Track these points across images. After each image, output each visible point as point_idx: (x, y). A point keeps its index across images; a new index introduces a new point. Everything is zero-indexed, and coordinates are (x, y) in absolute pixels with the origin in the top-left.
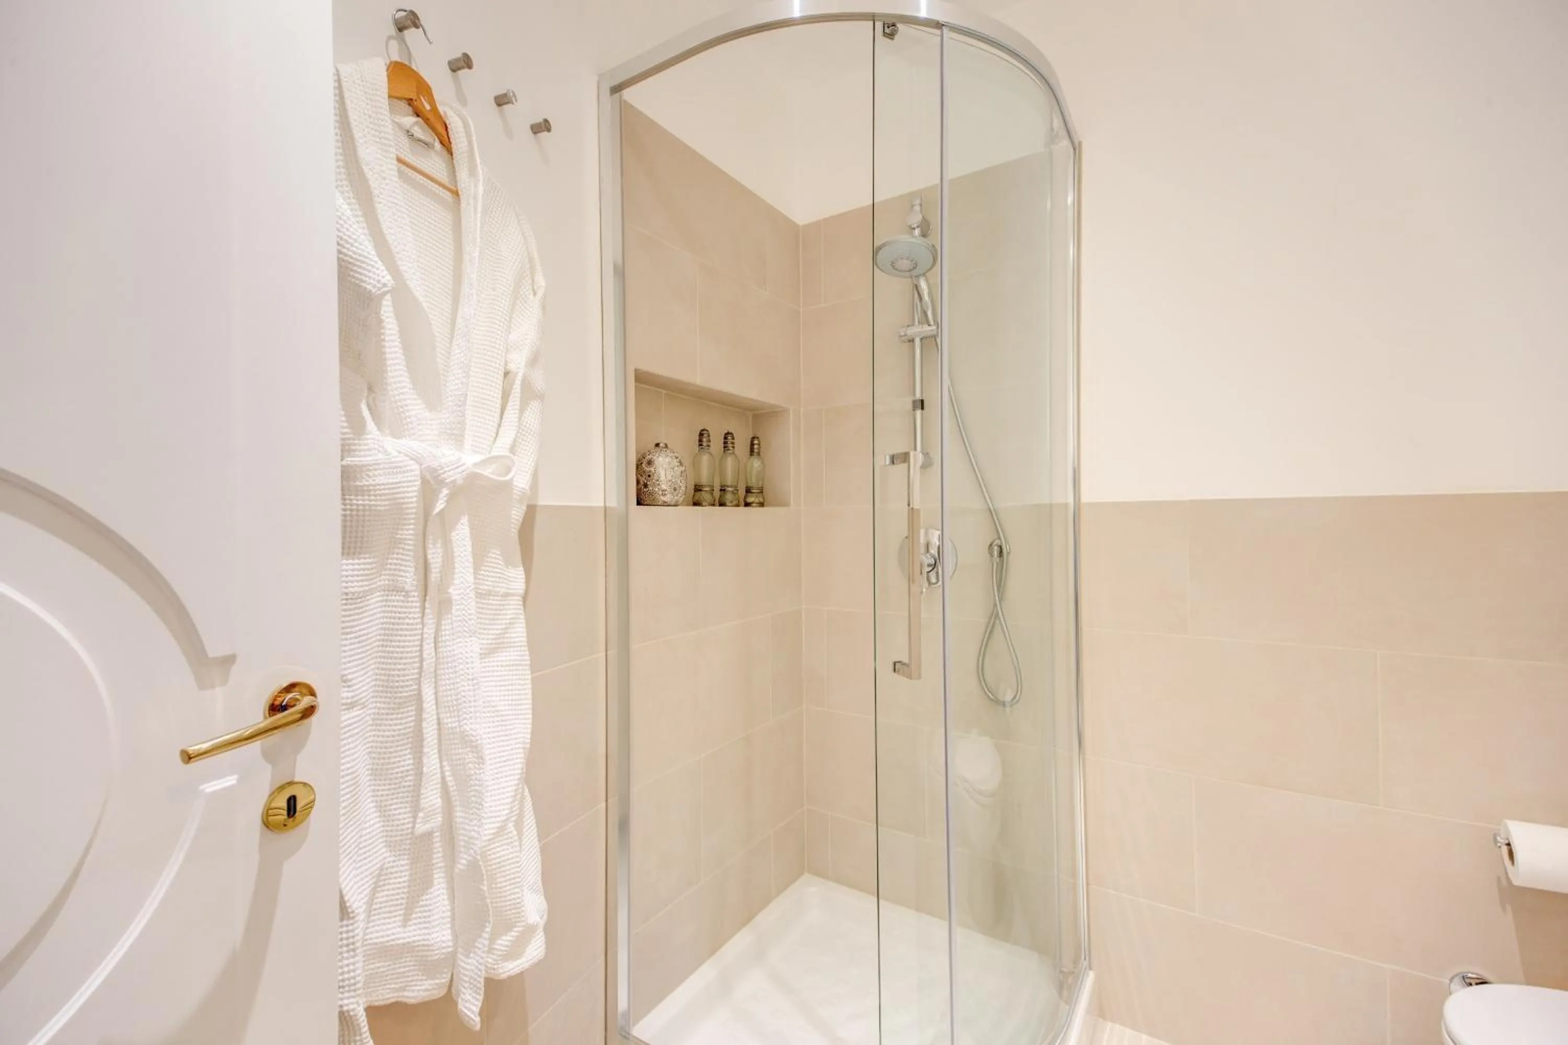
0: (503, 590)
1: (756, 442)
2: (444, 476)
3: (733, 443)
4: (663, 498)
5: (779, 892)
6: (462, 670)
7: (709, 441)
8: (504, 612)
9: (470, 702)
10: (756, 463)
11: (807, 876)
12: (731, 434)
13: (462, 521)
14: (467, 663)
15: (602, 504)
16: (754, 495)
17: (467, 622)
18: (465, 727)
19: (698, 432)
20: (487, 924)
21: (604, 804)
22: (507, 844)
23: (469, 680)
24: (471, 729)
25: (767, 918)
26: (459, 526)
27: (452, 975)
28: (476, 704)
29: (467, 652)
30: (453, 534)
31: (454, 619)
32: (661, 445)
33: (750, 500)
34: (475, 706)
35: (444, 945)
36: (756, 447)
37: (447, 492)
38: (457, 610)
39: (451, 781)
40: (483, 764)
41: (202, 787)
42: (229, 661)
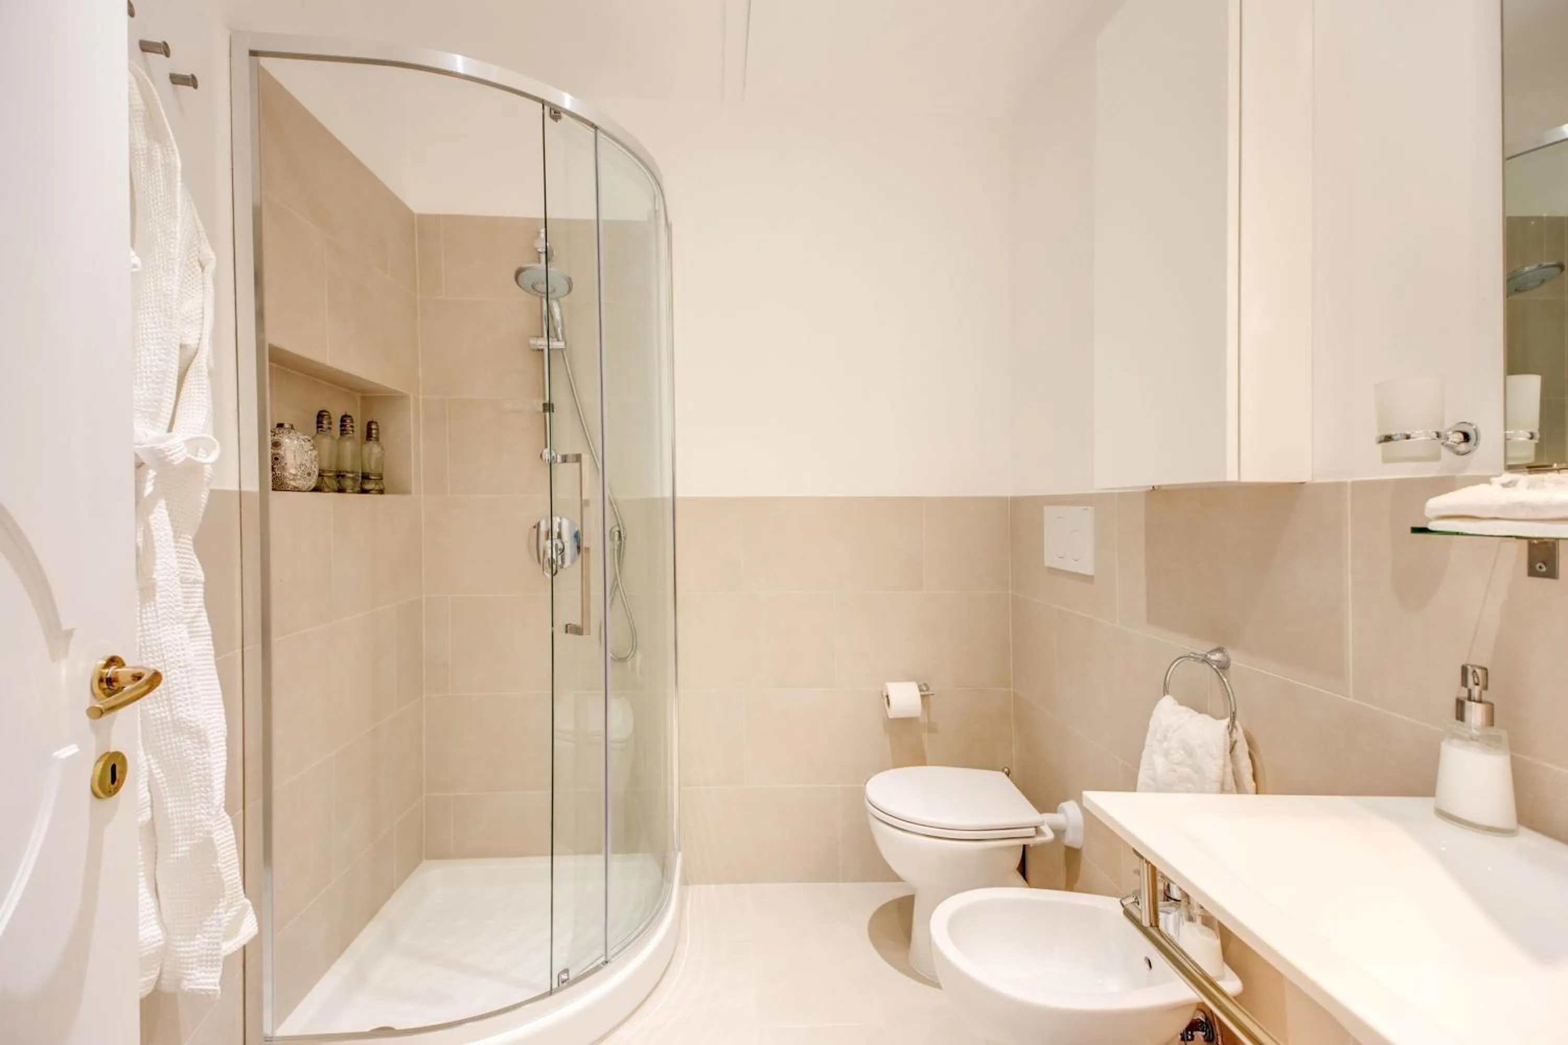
0: (194, 577)
1: (374, 427)
2: (173, 457)
3: (352, 427)
4: (293, 483)
5: (400, 882)
6: (172, 657)
7: (330, 423)
8: (193, 600)
9: (184, 689)
10: (374, 449)
11: (425, 863)
12: (350, 416)
13: (160, 504)
14: (177, 650)
15: (237, 488)
16: (372, 481)
17: (173, 609)
18: (180, 714)
19: (317, 414)
20: (221, 900)
21: (241, 811)
22: (222, 829)
23: (180, 667)
24: (189, 716)
25: (393, 907)
26: (156, 510)
27: (161, 970)
28: (192, 690)
29: (176, 640)
30: (151, 517)
31: (159, 606)
32: (287, 426)
33: (368, 486)
34: (191, 693)
35: (153, 940)
36: (374, 431)
37: (155, 473)
38: (162, 597)
39: (158, 773)
40: (207, 747)
41: (56, 754)
42: (70, 633)
